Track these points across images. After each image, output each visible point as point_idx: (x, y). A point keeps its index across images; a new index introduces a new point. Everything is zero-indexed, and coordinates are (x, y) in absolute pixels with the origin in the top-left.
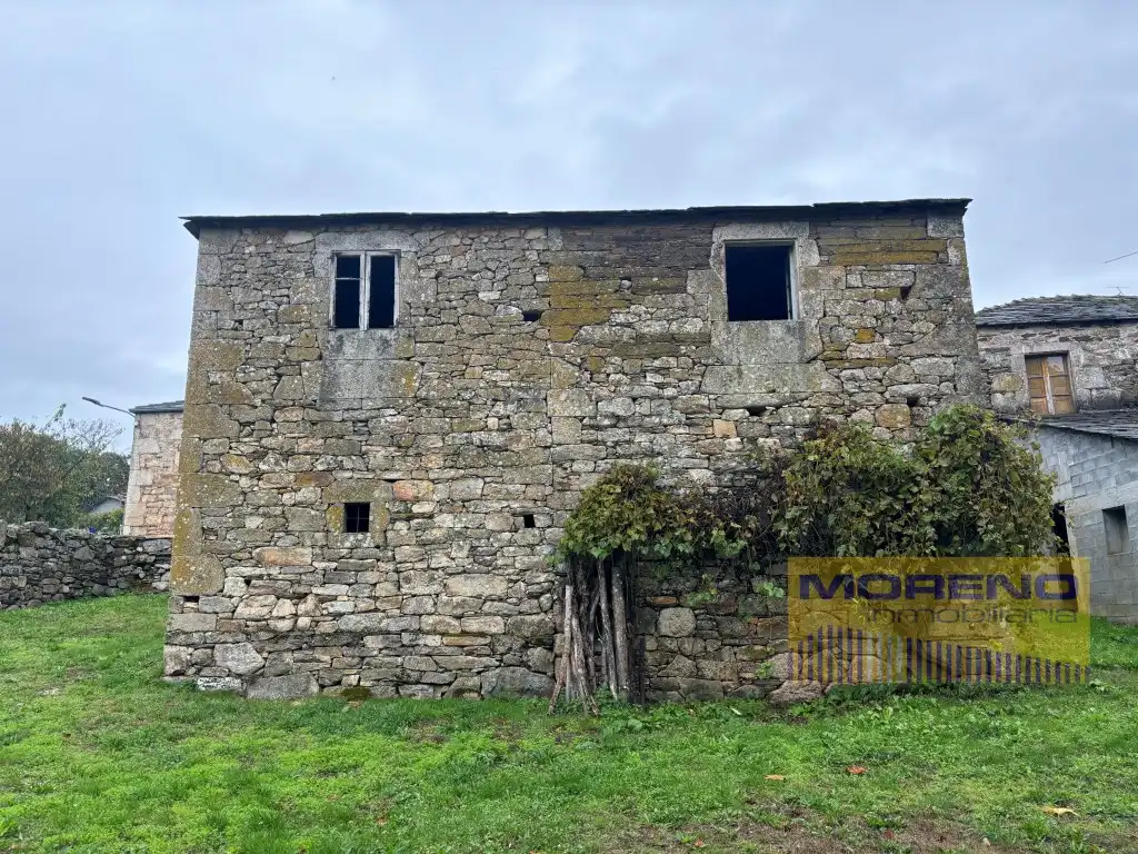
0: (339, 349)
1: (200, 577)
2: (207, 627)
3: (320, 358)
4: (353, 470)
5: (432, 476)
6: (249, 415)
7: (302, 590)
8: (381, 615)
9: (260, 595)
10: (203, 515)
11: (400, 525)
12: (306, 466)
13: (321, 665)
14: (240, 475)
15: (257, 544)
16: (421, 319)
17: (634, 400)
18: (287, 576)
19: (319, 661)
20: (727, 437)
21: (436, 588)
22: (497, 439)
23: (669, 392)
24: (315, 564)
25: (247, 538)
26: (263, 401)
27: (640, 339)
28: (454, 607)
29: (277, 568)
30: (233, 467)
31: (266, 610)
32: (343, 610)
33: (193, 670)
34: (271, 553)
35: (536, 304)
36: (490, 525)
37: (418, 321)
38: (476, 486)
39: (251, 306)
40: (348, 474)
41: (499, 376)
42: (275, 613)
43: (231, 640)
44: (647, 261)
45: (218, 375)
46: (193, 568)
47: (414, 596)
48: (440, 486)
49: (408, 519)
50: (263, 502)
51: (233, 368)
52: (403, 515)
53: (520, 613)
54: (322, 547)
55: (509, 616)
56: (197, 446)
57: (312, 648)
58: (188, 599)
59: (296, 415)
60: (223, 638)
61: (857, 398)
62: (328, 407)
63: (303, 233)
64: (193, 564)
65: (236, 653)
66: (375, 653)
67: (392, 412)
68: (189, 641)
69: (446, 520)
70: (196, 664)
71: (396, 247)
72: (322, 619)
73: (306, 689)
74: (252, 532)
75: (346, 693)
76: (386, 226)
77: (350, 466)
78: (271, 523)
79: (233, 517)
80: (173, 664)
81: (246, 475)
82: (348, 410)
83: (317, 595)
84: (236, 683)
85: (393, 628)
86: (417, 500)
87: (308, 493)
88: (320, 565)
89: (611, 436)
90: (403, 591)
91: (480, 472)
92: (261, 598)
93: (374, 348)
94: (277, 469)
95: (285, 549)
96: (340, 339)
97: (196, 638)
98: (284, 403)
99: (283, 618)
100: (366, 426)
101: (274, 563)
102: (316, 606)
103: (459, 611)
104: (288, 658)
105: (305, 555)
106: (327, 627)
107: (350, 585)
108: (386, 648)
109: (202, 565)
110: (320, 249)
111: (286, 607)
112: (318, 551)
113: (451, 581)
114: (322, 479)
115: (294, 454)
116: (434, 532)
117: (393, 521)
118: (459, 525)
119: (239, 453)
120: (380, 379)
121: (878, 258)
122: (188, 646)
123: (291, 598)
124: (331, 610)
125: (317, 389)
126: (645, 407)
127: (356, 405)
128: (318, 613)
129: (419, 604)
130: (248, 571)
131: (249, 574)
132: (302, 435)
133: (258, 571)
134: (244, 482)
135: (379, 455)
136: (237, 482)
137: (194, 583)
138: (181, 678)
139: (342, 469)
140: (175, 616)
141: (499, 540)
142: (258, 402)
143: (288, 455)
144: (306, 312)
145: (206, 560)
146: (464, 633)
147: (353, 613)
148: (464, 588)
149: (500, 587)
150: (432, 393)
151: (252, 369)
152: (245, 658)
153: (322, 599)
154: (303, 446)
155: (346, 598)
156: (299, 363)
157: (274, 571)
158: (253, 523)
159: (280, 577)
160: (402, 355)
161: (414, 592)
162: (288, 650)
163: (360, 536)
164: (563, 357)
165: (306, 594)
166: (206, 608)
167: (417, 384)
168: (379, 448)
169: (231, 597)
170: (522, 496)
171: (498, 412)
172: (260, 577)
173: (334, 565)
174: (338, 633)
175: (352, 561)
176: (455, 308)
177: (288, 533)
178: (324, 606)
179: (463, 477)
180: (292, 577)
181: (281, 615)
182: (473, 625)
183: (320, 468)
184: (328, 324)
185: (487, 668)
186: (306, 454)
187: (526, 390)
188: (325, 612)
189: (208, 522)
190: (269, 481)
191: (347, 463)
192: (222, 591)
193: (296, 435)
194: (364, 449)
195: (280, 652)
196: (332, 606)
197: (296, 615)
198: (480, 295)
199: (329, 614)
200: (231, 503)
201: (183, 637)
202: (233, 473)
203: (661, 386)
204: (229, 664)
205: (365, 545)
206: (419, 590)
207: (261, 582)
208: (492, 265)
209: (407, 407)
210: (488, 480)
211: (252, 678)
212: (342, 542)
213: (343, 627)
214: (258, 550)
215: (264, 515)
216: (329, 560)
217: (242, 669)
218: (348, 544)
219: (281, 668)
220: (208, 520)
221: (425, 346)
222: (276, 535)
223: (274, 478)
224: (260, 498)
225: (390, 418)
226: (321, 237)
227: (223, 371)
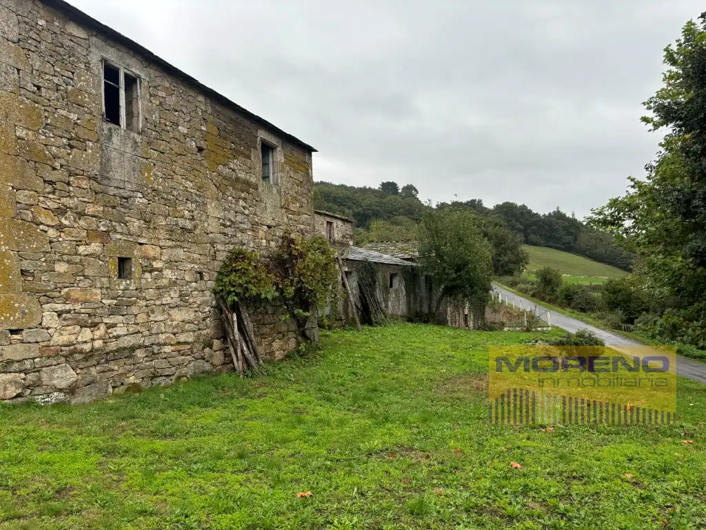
0: (109, 138)
1: (23, 313)
2: (32, 355)
3: (98, 141)
4: (121, 233)
5: (161, 244)
6: (53, 176)
7: (97, 320)
8: (140, 335)
9: (68, 326)
10: (21, 258)
11: (147, 275)
12: (94, 226)
13: (115, 373)
14: (48, 226)
15: (66, 285)
16: (154, 133)
17: (236, 212)
18: (87, 311)
19: (113, 370)
20: (262, 239)
21: (166, 316)
22: (189, 225)
23: (247, 212)
24: (103, 301)
25: (57, 280)
26: (61, 166)
27: (237, 179)
28: (174, 328)
29: (79, 304)
30: (42, 219)
31: (73, 337)
32: (121, 333)
33: (29, 391)
34: (76, 293)
35: (203, 144)
36: (187, 278)
37: (152, 134)
38: (181, 253)
39: (47, 77)
40: (119, 236)
41: (189, 184)
42: (80, 339)
43: (55, 363)
44: (239, 136)
45: (25, 132)
46: (17, 305)
47: (156, 322)
48: (164, 251)
49: (151, 272)
50: (66, 251)
51: (36, 128)
52: (149, 269)
53: (199, 329)
54: (107, 288)
55: (195, 331)
56: (10, 193)
57: (107, 361)
58: (13, 332)
59: (84, 184)
60: (49, 362)
61: (293, 228)
62: (105, 182)
63: (81, 29)
64: (17, 302)
65: (59, 373)
66: (141, 360)
67: (140, 195)
68: (23, 368)
69: (168, 273)
70: (29, 386)
71: (137, 72)
72: (110, 340)
73: (106, 392)
74: (59, 274)
75: (128, 390)
76: (131, 52)
77: (120, 230)
78: (73, 269)
79: (45, 261)
80: (13, 389)
81: (52, 227)
82: (117, 187)
83: (106, 324)
84: (61, 396)
85: (147, 343)
86: (155, 259)
87: (95, 247)
88: (107, 302)
89: (229, 231)
90: (151, 319)
91: (182, 244)
92: (70, 328)
93: (130, 145)
94: (76, 225)
95: (84, 290)
96: (110, 129)
97: (28, 364)
98: (77, 172)
99: (85, 342)
100: (127, 202)
101: (77, 301)
102: (106, 332)
103: (175, 330)
104: (94, 371)
105: (97, 294)
106: (113, 346)
107: (123, 315)
108: (147, 356)
109: (24, 303)
110: (93, 49)
111: (87, 334)
112: (104, 291)
113: (172, 312)
114: (104, 237)
115: (85, 215)
116: (164, 280)
117: (144, 272)
118: (174, 277)
119: (46, 207)
120: (134, 170)
121: (296, 165)
122: (20, 372)
123: (90, 327)
124: (115, 334)
125: (98, 167)
126: (239, 218)
127: (121, 185)
128: (107, 337)
129: (159, 327)
130: (60, 307)
131: (60, 309)
132: (90, 201)
133: (68, 307)
134: (52, 233)
135: (135, 224)
136: (46, 232)
137: (19, 318)
138: (20, 399)
139: (115, 231)
140: (5, 348)
141: (191, 287)
142: (57, 165)
143: (81, 215)
144: (87, 99)
145: (28, 299)
146: (179, 343)
147: (126, 335)
148: (178, 316)
149: (192, 316)
150: (160, 187)
151: (51, 135)
152: (64, 376)
153: (109, 326)
154: (90, 209)
155: (122, 325)
156: (85, 140)
157: (78, 307)
158: (61, 268)
159: (83, 311)
160: (145, 156)
161: (156, 319)
162: (92, 366)
163: (128, 282)
164: (212, 181)
165: (99, 323)
166: (29, 339)
167: (152, 179)
168: (135, 220)
169: (48, 329)
170: (199, 262)
171: (188, 208)
172: (69, 312)
173: (115, 301)
174: (119, 350)
175: (124, 299)
176: (168, 132)
177: (86, 277)
178: (109, 331)
179: (175, 247)
180: (90, 311)
181: (85, 340)
182: (182, 338)
183: (103, 229)
184: (103, 116)
185: (190, 362)
186: (95, 216)
187: (200, 196)
188: (111, 335)
189: (26, 265)
190: (70, 234)
191: (119, 229)
192: (41, 324)
193: (86, 200)
194: (127, 218)
195: (88, 367)
196: (115, 331)
197: (93, 340)
198: (180, 128)
199: (114, 337)
200: (44, 250)
201: (16, 365)
202: (42, 224)
203: (244, 208)
204: (55, 382)
205: (131, 288)
206: (160, 318)
207: (69, 316)
208: (185, 110)
209: (148, 194)
210: (186, 250)
211: (72, 390)
212: (119, 285)
213: (122, 345)
214: (66, 290)
215: (68, 262)
216: (112, 299)
217: (63, 384)
218: (122, 287)
219: (89, 379)
220: (25, 262)
221: (156, 153)
222: (78, 278)
223: (75, 232)
224: (65, 248)
225: (140, 200)
226: (94, 39)
227: (29, 129)
